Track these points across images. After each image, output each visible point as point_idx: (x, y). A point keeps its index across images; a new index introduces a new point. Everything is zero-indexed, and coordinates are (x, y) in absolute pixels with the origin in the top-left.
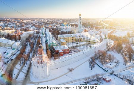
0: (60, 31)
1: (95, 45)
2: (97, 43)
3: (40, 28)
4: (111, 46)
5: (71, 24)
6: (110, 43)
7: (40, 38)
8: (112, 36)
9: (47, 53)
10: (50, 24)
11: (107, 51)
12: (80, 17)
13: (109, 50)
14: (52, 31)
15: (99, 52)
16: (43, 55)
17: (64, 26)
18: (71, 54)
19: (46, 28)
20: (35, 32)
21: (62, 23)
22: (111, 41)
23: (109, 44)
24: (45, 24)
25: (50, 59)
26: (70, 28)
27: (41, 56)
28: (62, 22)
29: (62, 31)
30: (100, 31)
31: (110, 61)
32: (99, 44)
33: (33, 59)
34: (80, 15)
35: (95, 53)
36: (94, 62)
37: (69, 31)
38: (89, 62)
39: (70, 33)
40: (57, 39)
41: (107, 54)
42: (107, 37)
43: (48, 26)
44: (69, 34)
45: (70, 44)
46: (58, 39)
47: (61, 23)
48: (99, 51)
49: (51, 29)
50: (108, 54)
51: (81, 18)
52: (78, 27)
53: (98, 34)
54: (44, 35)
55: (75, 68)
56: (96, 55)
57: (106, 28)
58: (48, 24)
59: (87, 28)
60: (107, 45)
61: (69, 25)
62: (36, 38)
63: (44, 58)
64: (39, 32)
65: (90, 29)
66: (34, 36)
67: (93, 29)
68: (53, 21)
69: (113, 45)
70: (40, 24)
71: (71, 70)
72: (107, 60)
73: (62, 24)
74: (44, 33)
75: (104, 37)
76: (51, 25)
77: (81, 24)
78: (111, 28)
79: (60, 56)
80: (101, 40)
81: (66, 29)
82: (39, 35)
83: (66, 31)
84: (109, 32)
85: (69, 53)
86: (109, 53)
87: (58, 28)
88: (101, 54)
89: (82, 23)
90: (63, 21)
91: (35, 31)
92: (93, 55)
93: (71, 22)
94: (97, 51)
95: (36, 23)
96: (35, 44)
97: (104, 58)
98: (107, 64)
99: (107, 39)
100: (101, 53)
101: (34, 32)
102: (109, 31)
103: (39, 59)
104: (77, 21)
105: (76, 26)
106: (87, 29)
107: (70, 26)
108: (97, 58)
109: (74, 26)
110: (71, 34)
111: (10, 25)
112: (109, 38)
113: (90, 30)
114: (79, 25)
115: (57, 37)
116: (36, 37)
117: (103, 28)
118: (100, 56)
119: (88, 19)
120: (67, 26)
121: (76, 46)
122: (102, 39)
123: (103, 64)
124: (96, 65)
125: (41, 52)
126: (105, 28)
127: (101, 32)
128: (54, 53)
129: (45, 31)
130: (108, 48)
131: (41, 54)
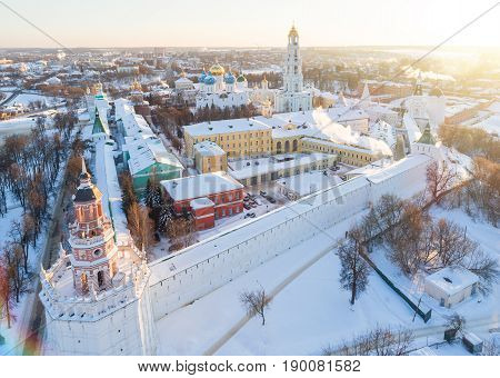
0: (194, 105)
1: (368, 171)
2: (378, 163)
3: (77, 100)
4: (456, 182)
5: (247, 72)
6: (450, 166)
7: (85, 147)
8: (464, 131)
9: (130, 224)
10: (134, 74)
11: (428, 206)
12: (296, 44)
13: (438, 200)
14: (152, 108)
15: (390, 205)
16: (108, 235)
17: (211, 82)
18: (253, 215)
19: (114, 94)
20: (49, 121)
21: (201, 71)
22: (455, 154)
23: (440, 172)
24: (108, 78)
25: (149, 253)
26: (241, 93)
27: (92, 243)
28: (203, 64)
29: (201, 104)
30: (396, 104)
31: (447, 262)
32: (391, 167)
33: (47, 276)
34: (293, 33)
35: (368, 211)
36: (365, 257)
37: (238, 104)
38: (341, 257)
39: (246, 112)
40: (177, 146)
41: (428, 219)
42: (434, 134)
43: (126, 87)
44: (237, 116)
45: (244, 162)
46: (187, 142)
47: (195, 72)
48: (386, 199)
49: (146, 99)
50: (435, 221)
51: (301, 45)
52: (282, 85)
53: (384, 118)
54: (108, 132)
55: (276, 291)
56: (371, 221)
57: (435, 93)
58: (122, 76)
59: (331, 90)
60: (432, 175)
61: (240, 80)
62: (57, 149)
63: (112, 253)
64: (76, 120)
65: (344, 95)
66: (41, 145)
67: (359, 96)
68: (151, 63)
69: (465, 176)
70: (79, 76)
71: (258, 305)
72: (428, 250)
73: (200, 76)
74: (104, 120)
75: (418, 135)
76: (145, 80)
77: (300, 70)
78: (464, 93)
79: (201, 229)
80: (401, 149)
81: (223, 96)
82: (74, 132)
83: (221, 104)
84: (451, 112)
85: (241, 211)
86: (437, 215)
87: (180, 95)
88: (398, 216)
89: (303, 68)
90: (208, 59)
91: (46, 113)
92: (358, 218)
93: (249, 67)
94: (376, 199)
95: (48, 76)
96: (56, 185)
97: (415, 238)
98: (429, 272)
99: (434, 144)
100: (396, 213)
101: (39, 122)
102: (448, 109)
103: (87, 264)
104: (277, 61)
105: (275, 81)
106: (327, 95)
107: (245, 83)
108: (378, 238)
109: (265, 83)
110: (247, 116)
112: (448, 143)
113: (345, 100)
114: (288, 79)
115: (181, 134)
116: (59, 147)
117: (418, 90)
118: (391, 228)
119: (333, 53)
120: (229, 81)
121: (274, 176)
122: (408, 145)
123: (407, 271)
124: (374, 272)
125: (91, 220)
126: (425, 95)
127: (402, 111)
128: (167, 218)
129: (112, 112)
130: (435, 193)
131: (93, 234)
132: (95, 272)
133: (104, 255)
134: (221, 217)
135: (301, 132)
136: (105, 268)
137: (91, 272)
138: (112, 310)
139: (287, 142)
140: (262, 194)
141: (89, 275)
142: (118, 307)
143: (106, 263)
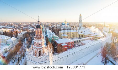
16: (43, 40)
45: (72, 39)
63: (43, 46)
68: (52, 24)
85: (73, 48)
103: (37, 47)
111: (9, 27)
121: (80, 41)
128: (56, 47)
131: (39, 38)
132: (39, 50)
133: (41, 46)
134: (68, 49)
135: (84, 33)
136: (42, 50)
137: (38, 50)
138: (42, 62)
139: (81, 35)
140: (77, 45)
141: (37, 51)
142: (44, 62)
143: (42, 49)
